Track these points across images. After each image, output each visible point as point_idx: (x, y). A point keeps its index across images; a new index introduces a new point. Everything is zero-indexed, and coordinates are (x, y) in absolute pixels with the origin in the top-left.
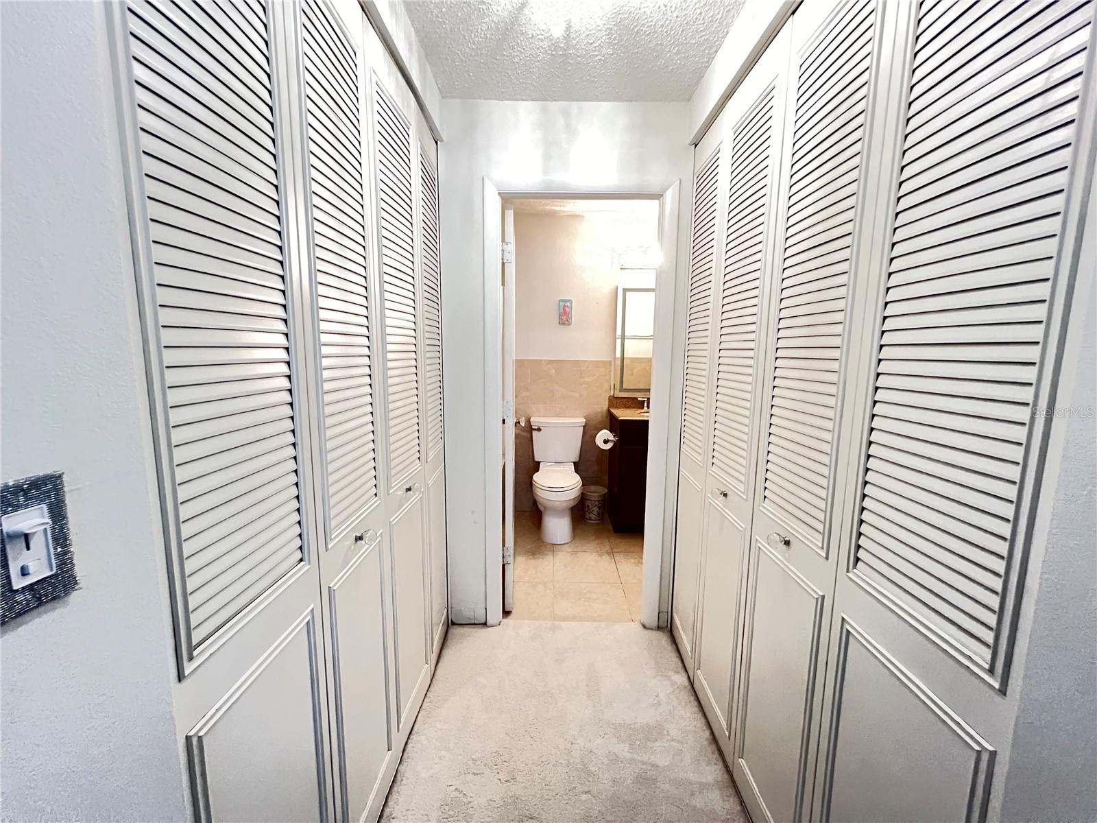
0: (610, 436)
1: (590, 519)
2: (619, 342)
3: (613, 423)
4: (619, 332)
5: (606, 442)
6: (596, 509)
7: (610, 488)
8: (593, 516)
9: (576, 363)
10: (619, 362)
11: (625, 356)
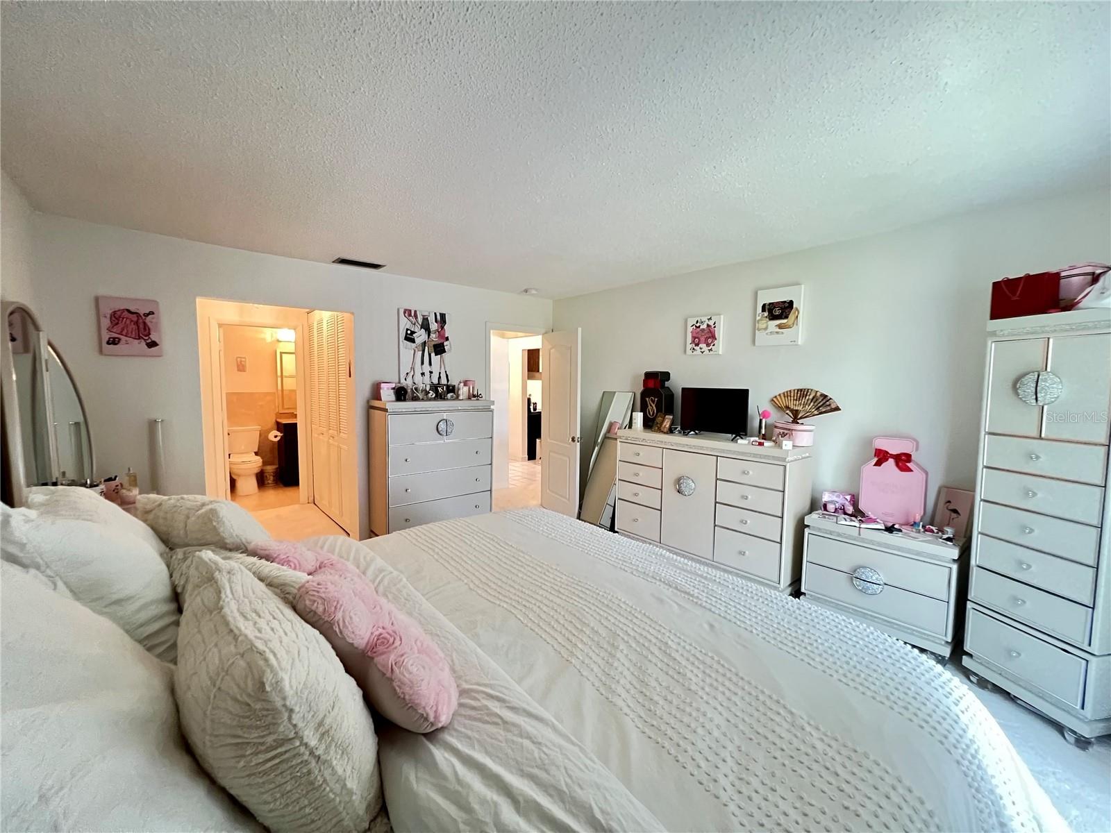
0: (279, 434)
1: (268, 484)
2: (279, 379)
3: (279, 427)
4: (279, 374)
5: (276, 437)
6: (272, 478)
7: (279, 465)
8: (270, 482)
9: (252, 394)
10: (280, 393)
11: (284, 388)
